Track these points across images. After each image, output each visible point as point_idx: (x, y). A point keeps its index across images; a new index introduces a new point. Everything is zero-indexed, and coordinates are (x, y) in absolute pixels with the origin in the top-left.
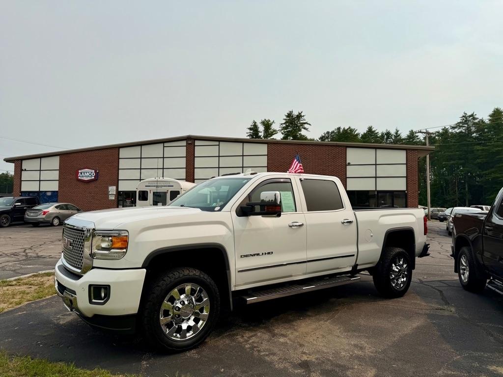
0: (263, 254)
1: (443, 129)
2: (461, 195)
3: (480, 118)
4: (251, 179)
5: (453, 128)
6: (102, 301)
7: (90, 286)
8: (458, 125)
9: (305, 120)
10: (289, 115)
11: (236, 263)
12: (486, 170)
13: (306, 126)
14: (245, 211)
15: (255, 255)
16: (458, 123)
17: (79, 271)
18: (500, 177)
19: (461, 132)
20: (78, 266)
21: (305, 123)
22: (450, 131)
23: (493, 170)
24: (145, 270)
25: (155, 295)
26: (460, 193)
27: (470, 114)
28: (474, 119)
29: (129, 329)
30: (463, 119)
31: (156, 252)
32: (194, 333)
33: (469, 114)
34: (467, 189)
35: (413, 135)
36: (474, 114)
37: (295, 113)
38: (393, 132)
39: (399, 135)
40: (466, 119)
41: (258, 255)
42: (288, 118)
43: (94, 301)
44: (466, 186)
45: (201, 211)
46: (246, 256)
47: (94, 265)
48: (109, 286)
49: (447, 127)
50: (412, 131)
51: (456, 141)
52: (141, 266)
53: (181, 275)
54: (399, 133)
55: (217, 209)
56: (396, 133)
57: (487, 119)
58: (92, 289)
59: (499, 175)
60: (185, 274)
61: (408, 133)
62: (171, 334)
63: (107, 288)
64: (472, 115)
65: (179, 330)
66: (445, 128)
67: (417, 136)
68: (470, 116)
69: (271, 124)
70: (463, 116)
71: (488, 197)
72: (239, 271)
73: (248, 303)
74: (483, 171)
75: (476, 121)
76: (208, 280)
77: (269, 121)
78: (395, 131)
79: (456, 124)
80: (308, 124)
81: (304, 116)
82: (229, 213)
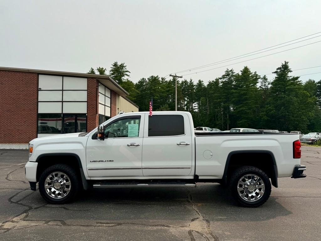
0: (106, 161)
1: (216, 80)
3: (237, 73)
5: (221, 78)
9: (126, 69)
10: (115, 65)
11: (87, 165)
13: (128, 73)
15: (100, 161)
16: (224, 75)
18: (245, 110)
19: (225, 81)
21: (127, 71)
22: (220, 80)
23: (241, 105)
24: (37, 163)
26: (224, 120)
27: (231, 70)
30: (226, 73)
34: (228, 117)
35: (200, 83)
36: (233, 70)
37: (119, 64)
38: (189, 81)
39: (192, 83)
40: (228, 72)
41: (102, 161)
42: (114, 67)
44: (228, 115)
46: (94, 161)
54: (192, 81)
56: (191, 82)
57: (240, 74)
61: (198, 82)
66: (217, 78)
67: (203, 84)
68: (230, 71)
69: (104, 71)
70: (226, 71)
72: (89, 169)
73: (94, 188)
75: (234, 74)
77: (103, 69)
78: (190, 80)
79: (222, 76)
80: (129, 72)
81: (126, 66)
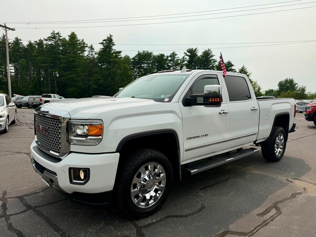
0: (202, 136)
1: (39, 40)
2: (52, 88)
3: (64, 37)
4: (189, 75)
5: (46, 40)
6: (83, 182)
7: (70, 169)
8: (49, 39)
11: (184, 144)
12: (67, 72)
14: (189, 101)
15: (196, 137)
17: (58, 154)
18: (74, 77)
19: (51, 44)
20: (55, 150)
22: (45, 42)
23: (70, 72)
24: (118, 154)
25: (128, 173)
26: (51, 87)
28: (60, 36)
29: (106, 203)
30: (52, 35)
31: (127, 138)
32: (155, 201)
33: (56, 32)
34: (56, 84)
35: (18, 41)
36: (59, 33)
40: (54, 35)
41: (199, 137)
43: (74, 181)
44: (55, 82)
45: (154, 102)
46: (190, 138)
47: (71, 150)
48: (89, 169)
49: (42, 39)
50: (17, 38)
51: (48, 50)
52: (115, 151)
53: (146, 156)
55: (166, 100)
57: (67, 39)
58: (72, 171)
59: (74, 76)
60: (149, 156)
61: (14, 40)
62: (138, 203)
63: (87, 171)
64: (58, 33)
65: (144, 199)
66: (41, 39)
67: (21, 43)
70: (52, 33)
71: (68, 90)
72: (186, 151)
73: (192, 174)
74: (65, 73)
75: (61, 38)
76: (164, 157)
79: (48, 38)
82: (177, 103)
